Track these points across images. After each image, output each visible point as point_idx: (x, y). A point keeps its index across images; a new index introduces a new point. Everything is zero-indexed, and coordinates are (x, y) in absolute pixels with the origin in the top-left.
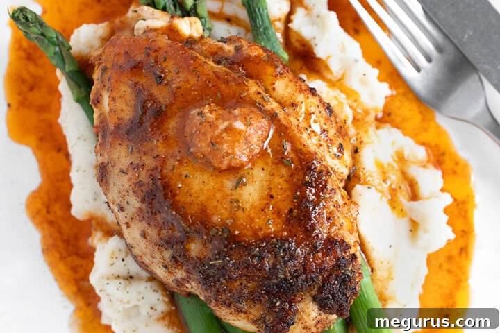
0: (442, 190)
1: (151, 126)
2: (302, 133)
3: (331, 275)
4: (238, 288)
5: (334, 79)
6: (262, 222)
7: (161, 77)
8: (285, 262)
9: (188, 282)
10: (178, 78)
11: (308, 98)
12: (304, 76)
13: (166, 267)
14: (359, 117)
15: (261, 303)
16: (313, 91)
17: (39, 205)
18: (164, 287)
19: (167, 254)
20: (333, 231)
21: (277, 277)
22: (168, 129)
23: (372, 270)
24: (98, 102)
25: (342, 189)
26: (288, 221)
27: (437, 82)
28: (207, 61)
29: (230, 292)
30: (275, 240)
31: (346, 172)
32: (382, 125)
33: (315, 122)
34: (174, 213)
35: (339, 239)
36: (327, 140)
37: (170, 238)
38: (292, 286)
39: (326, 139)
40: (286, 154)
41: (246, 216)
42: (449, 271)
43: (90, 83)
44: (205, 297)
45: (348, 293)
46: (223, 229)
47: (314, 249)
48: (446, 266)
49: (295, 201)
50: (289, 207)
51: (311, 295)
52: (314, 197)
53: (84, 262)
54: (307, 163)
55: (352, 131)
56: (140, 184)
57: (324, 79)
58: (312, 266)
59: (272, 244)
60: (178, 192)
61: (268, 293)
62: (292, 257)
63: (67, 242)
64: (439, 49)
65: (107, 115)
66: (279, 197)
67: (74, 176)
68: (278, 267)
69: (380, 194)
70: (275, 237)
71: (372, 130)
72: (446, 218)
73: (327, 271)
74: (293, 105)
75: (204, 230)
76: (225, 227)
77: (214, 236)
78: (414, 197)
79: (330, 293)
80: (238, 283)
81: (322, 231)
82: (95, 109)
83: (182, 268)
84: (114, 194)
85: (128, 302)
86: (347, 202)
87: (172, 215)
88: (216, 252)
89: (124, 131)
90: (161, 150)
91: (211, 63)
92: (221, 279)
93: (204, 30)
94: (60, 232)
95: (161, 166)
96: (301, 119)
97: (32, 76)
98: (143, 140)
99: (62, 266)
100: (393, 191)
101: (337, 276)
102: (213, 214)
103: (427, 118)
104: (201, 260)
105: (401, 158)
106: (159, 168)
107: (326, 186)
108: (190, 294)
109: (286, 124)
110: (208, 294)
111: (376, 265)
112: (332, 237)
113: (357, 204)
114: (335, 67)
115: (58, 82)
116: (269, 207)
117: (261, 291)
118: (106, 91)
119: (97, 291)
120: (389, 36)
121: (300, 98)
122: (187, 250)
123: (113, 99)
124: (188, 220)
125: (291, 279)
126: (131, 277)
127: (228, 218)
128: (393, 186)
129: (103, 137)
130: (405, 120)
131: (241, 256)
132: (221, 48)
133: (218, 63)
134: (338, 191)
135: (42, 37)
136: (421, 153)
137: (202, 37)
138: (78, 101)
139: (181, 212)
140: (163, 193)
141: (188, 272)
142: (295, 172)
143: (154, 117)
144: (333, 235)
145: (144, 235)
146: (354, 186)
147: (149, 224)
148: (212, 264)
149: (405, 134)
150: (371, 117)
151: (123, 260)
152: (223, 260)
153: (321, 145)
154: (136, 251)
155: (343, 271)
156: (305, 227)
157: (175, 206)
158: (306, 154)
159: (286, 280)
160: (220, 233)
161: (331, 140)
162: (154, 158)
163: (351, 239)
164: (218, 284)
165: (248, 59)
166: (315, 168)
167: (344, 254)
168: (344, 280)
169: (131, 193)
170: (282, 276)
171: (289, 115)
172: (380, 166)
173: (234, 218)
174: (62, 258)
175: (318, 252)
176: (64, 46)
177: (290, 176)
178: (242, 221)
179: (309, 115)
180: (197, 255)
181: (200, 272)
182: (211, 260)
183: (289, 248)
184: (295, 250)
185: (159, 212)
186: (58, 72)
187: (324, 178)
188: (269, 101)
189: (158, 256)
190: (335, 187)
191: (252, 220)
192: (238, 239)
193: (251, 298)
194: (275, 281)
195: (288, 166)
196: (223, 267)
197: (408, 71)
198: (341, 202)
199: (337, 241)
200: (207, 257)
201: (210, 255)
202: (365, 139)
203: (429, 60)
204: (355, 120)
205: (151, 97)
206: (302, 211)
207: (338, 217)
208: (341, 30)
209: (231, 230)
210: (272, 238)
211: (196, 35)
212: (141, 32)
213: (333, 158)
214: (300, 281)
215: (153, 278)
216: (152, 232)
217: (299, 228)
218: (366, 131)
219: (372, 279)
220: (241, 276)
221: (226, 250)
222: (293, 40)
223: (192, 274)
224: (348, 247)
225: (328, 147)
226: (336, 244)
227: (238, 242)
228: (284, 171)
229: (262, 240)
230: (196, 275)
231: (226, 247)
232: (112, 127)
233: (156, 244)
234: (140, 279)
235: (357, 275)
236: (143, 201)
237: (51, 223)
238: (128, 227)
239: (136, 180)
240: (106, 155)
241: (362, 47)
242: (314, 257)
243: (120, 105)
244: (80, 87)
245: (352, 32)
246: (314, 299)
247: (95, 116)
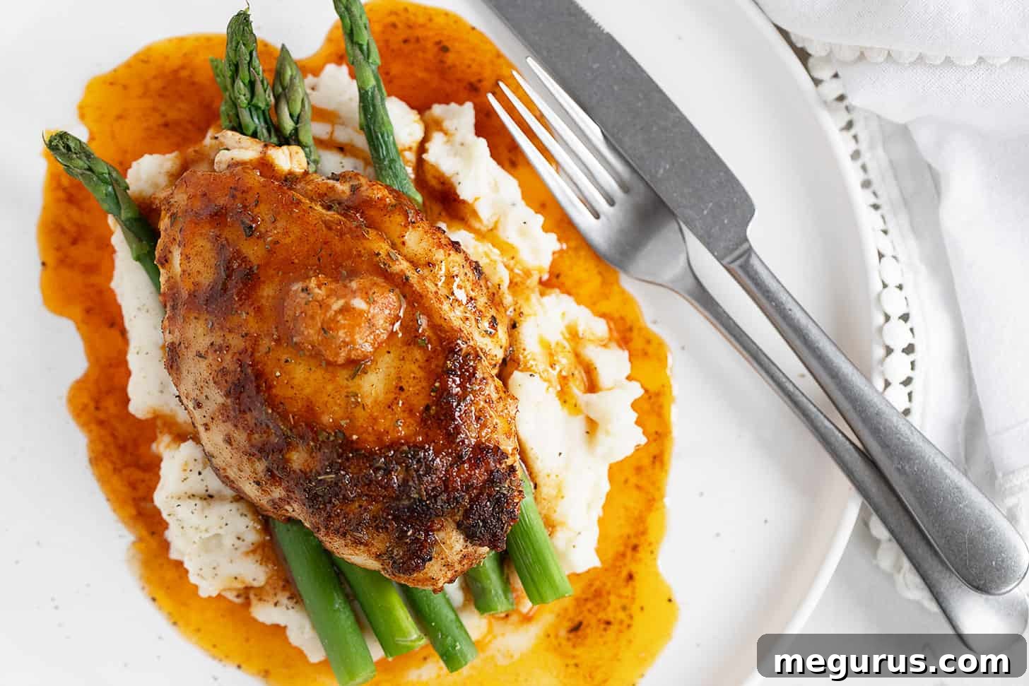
0: (629, 378)
1: (238, 295)
2: (442, 303)
3: (481, 493)
4: (356, 511)
5: (484, 229)
6: (388, 424)
7: (251, 227)
8: (419, 477)
9: (289, 503)
10: (275, 228)
11: (449, 255)
12: (443, 226)
13: (258, 483)
14: (518, 279)
15: (387, 531)
16: (456, 246)
17: (85, 399)
18: (254, 509)
19: (261, 466)
20: (483, 434)
21: (409, 497)
22: (262, 297)
23: (535, 487)
24: (166, 261)
25: (495, 378)
26: (423, 421)
27: (622, 231)
28: (313, 205)
29: (345, 517)
30: (405, 448)
31: (500, 355)
32: (548, 291)
33: (460, 287)
34: (270, 411)
35: (492, 446)
36: (475, 312)
37: (264, 445)
38: (429, 508)
39: (474, 310)
40: (420, 331)
41: (368, 415)
42: (638, 487)
43: (154, 235)
44: (311, 523)
45: (505, 518)
46: (336, 433)
47: (459, 459)
48: (633, 480)
49: (432, 394)
50: (424, 402)
51: (454, 521)
52: (459, 389)
53: (147, 476)
54: (449, 344)
55: (508, 299)
56: (224, 372)
57: (470, 228)
58: (456, 482)
59: (402, 453)
60: (275, 383)
61: (396, 518)
62: (430, 470)
63: (122, 448)
64: (625, 188)
65: (178, 279)
66: (411, 389)
67: (133, 360)
68: (411, 483)
69: (546, 384)
70: (407, 443)
71: (534, 297)
72: (634, 416)
73: (476, 488)
74: (430, 264)
75: (311, 434)
76: (338, 429)
77: (323, 442)
78: (592, 387)
79: (479, 519)
80: (357, 504)
81: (470, 435)
82: (162, 271)
83: (280, 485)
84: (188, 385)
85: (206, 531)
86: (503, 395)
87: (267, 413)
88: (327, 463)
89: (202, 300)
90: (253, 326)
91: (319, 208)
92: (333, 500)
93: (308, 164)
94: (113, 435)
95: (252, 347)
96: (440, 284)
97: (77, 225)
98: (228, 312)
99: (116, 480)
100: (564, 380)
101: (489, 495)
102: (323, 413)
103: (608, 283)
104: (306, 476)
105: (574, 335)
106: (250, 350)
107: (474, 374)
108: (290, 520)
109: (421, 291)
110: (316, 519)
111: (540, 481)
112: (483, 443)
113: (516, 399)
114: (485, 213)
115: (112, 233)
116: (398, 404)
117: (388, 515)
118: (177, 246)
119: (165, 515)
120: (557, 171)
121: (439, 255)
122: (288, 461)
123: (187, 257)
124: (289, 421)
125: (428, 499)
126: (211, 496)
127: (342, 419)
128: (564, 373)
129: (174, 308)
130: (578, 283)
131: (361, 470)
132: (332, 188)
133: (329, 208)
134: (490, 381)
135: (89, 173)
136: (600, 328)
137: (306, 173)
138: (138, 259)
139: (279, 410)
140: (254, 384)
141: (288, 490)
142: (433, 355)
143: (242, 282)
144: (483, 440)
145: (229, 440)
146: (511, 373)
147: (236, 426)
148: (321, 480)
149: (579, 303)
150: (533, 281)
151: (200, 473)
152: (336, 474)
153: (467, 319)
154: (218, 462)
155: (498, 489)
156: (447, 430)
157: (271, 402)
158: (448, 332)
159: (421, 501)
160: (332, 438)
161: (480, 311)
162: (243, 336)
163: (508, 446)
164: (329, 506)
165: (369, 203)
166: (461, 350)
167: (498, 466)
168: (498, 500)
169: (211, 384)
170: (416, 496)
171: (424, 278)
172: (546, 346)
173: (351, 418)
174: (116, 470)
175: (464, 462)
176: (119, 185)
177: (427, 361)
178: (361, 421)
179: (451, 277)
180: (300, 467)
181: (305, 490)
182: (320, 475)
183: (425, 458)
184: (433, 460)
185: (250, 409)
186: (111, 220)
187: (472, 364)
188: (397, 260)
189: (247, 468)
190: (486, 375)
191: (375, 419)
192: (355, 446)
193: (374, 524)
194: (406, 502)
195: (424, 349)
196: (336, 484)
197: (582, 218)
198: (494, 396)
199: (488, 447)
200: (314, 471)
201: (318, 468)
202: (525, 310)
203: (611, 202)
204: (513, 284)
205: (238, 255)
206: (442, 408)
207: (491, 417)
208: (493, 163)
209: (348, 434)
210: (403, 444)
211: (298, 170)
212: (224, 166)
213: (483, 336)
214: (439, 503)
215: (240, 497)
216: (240, 437)
217: (439, 432)
218: (528, 299)
219: (535, 499)
220: (360, 496)
221: (340, 461)
222: (429, 177)
223: (294, 492)
224: (504, 455)
225: (477, 321)
226: (487, 452)
227: (357, 450)
228: (418, 354)
229: (389, 448)
230: (298, 494)
231: (340, 456)
232: (185, 294)
233: (245, 453)
234: (222, 498)
235: (516, 493)
236: (227, 395)
237: (101, 423)
238: (207, 429)
239: (218, 367)
240: (177, 333)
241: (520, 185)
242: (459, 470)
243: (196, 265)
244: (140, 240)
245: (507, 164)
246: (459, 526)
247: (162, 279)
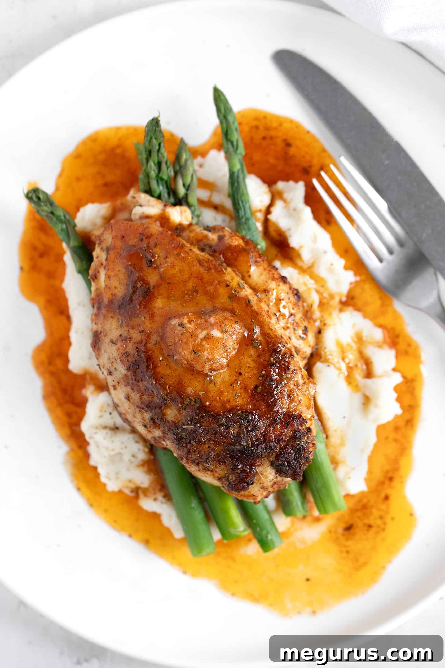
0: (394, 370)
1: (140, 304)
2: (270, 318)
3: (287, 445)
4: (206, 450)
5: (305, 267)
6: (230, 396)
7: (151, 261)
8: (248, 431)
9: (164, 440)
10: (166, 262)
11: (279, 285)
12: (277, 264)
13: (145, 426)
14: (325, 301)
15: (225, 464)
16: (284, 279)
17: (43, 357)
18: (144, 440)
19: (147, 416)
20: (292, 406)
21: (240, 445)
22: (154, 307)
23: (327, 437)
24: (95, 277)
25: (303, 369)
26: (253, 396)
27: (397, 272)
28: (192, 248)
29: (199, 453)
30: (240, 412)
31: (308, 351)
32: (345, 308)
33: (284, 307)
34: (154, 383)
35: (297, 414)
36: (293, 323)
37: (150, 403)
38: (253, 452)
39: (293, 322)
40: (255, 337)
41: (217, 390)
42: (396, 440)
43: (90, 259)
44: (178, 455)
45: (302, 461)
46: (195, 399)
47: (274, 422)
48: (392, 435)
49: (260, 378)
50: (254, 384)
51: (269, 461)
52: (277, 377)
53: (79, 410)
54: (273, 346)
55: (317, 314)
56: (127, 354)
57: (295, 265)
58: (271, 436)
59: (237, 416)
60: (159, 365)
61: (232, 457)
62: (254, 428)
63: (64, 391)
64: (401, 243)
65: (103, 290)
66: (246, 374)
67: (74, 336)
68: (242, 435)
69: (338, 372)
70: (241, 409)
71: (335, 313)
72: (395, 395)
73: (284, 441)
74: (266, 291)
75: (180, 399)
76: (197, 398)
77: (187, 405)
78: (369, 374)
79: (285, 461)
80: (207, 446)
81: (283, 406)
82: (93, 283)
83: (159, 429)
84: (104, 359)
85: (113, 450)
86: (307, 381)
87: (152, 384)
88: (189, 418)
89: (116, 306)
90: (148, 325)
91: (196, 250)
92: (192, 441)
93: (192, 218)
94: (59, 382)
95: (145, 340)
96: (271, 304)
97: (45, 245)
98: (132, 315)
99: (59, 412)
100: (350, 369)
101: (293, 446)
102: (189, 386)
103: (385, 304)
104: (175, 425)
105: (359, 339)
106: (144, 342)
107: (288, 367)
108: (165, 449)
109: (257, 310)
110: (181, 453)
111: (331, 433)
112: (291, 413)
113: (316, 384)
114: (306, 256)
115: (64, 253)
116: (237, 383)
117: (226, 454)
118: (103, 269)
119: (87, 438)
120: (358, 232)
121: (272, 285)
122: (164, 414)
123: (108, 277)
124: (166, 389)
125: (252, 447)
126: (117, 428)
127: (200, 391)
128: (351, 365)
129: (99, 308)
130: (366, 304)
131: (210, 424)
132: (206, 237)
133: (203, 250)
134: (299, 372)
135: (51, 215)
136: (378, 334)
137: (191, 225)
138: (80, 272)
139: (161, 383)
140: (146, 364)
141: (164, 432)
142: (262, 353)
143: (143, 297)
144: (291, 410)
145: (128, 398)
146: (315, 364)
147: (133, 389)
148: (185, 428)
149: (365, 316)
150: (336, 301)
151: (110, 414)
152: (195, 426)
153: (288, 328)
154: (122, 409)
155: (299, 442)
156: (268, 402)
157: (156, 377)
158: (273, 338)
159: (248, 447)
160: (193, 403)
161: (297, 323)
162: (140, 332)
163: (308, 414)
164: (189, 446)
165: (230, 248)
166: (280, 351)
167: (300, 428)
168: (299, 450)
169: (118, 361)
170: (245, 444)
171: (260, 300)
172: (340, 345)
173: (206, 391)
174: (60, 405)
175: (277, 424)
176: (70, 223)
177: (258, 356)
178: (212, 393)
179: (279, 300)
180: (172, 419)
181: (174, 434)
182: (184, 425)
183: (252, 420)
184: (258, 421)
185: (142, 380)
186: (64, 245)
187: (287, 360)
188: (244, 288)
189: (139, 416)
190: (296, 368)
191: (222, 393)
192: (208, 409)
193: (217, 459)
194: (238, 447)
195: (257, 348)
196: (194, 432)
197: (372, 262)
198: (301, 382)
199: (294, 415)
200: (181, 422)
201: (184, 421)
202: (328, 322)
203: (391, 252)
204: (322, 304)
205: (142, 279)
206: (266, 388)
207: (297, 395)
208: (314, 224)
209: (203, 401)
210: (238, 410)
211: (186, 222)
212: (137, 217)
213: (298, 339)
214: (260, 449)
215: (134, 431)
216: (135, 396)
217: (262, 403)
218: (330, 314)
219: (327, 446)
220: (209, 441)
221: (197, 418)
222: (272, 230)
223: (167, 434)
224: (304, 421)
225: (294, 329)
226: (293, 418)
227: (208, 412)
228: (252, 352)
229: (230, 411)
230: (170, 435)
231: (197, 415)
232: (106, 301)
233: (138, 407)
234: (124, 430)
235: (311, 445)
236: (128, 369)
237: (52, 374)
238: (115, 389)
239: (123, 350)
240: (100, 326)
241: (332, 238)
242: (274, 428)
243: (114, 283)
244: (82, 260)
245: (324, 222)
246: (272, 464)
247: (93, 289)
